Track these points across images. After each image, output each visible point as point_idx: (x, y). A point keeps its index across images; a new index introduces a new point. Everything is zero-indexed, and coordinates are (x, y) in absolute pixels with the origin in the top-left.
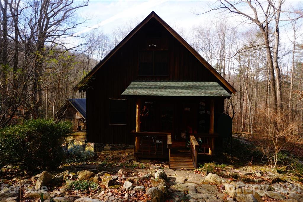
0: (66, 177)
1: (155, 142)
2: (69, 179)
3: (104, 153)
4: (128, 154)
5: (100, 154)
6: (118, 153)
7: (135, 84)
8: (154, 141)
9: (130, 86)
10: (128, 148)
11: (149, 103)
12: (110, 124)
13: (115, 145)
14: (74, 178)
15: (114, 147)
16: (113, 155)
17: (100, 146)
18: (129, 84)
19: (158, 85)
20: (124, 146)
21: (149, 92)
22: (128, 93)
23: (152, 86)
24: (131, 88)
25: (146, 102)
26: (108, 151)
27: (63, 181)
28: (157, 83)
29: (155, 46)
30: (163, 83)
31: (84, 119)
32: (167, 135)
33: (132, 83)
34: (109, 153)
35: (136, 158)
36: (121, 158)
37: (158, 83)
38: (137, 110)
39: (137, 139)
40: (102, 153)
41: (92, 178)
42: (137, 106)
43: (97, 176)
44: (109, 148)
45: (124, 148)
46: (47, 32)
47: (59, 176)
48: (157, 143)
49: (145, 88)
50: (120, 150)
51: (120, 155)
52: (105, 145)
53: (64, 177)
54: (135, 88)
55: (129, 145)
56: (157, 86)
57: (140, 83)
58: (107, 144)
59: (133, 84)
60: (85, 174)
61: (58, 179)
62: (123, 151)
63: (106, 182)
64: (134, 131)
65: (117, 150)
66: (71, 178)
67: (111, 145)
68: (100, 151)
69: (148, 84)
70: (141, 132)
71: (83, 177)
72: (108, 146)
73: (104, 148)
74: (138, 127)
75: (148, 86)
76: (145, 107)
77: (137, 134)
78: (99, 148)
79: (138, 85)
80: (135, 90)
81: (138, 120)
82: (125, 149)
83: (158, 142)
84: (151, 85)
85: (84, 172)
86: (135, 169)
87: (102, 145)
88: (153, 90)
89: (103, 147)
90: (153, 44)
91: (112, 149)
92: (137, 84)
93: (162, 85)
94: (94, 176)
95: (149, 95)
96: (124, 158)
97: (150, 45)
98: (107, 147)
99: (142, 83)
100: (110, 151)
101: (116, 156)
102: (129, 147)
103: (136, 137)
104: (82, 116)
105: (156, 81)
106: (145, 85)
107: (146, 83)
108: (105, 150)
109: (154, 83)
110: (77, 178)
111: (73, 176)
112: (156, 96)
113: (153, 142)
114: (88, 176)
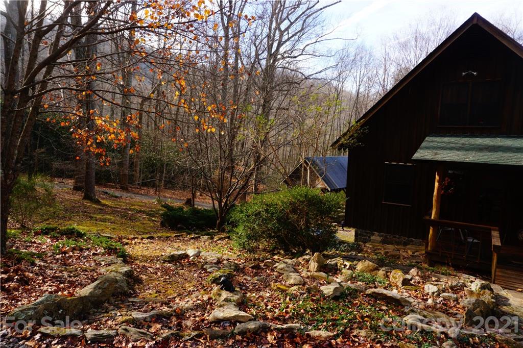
0: (340, 264)
1: (465, 239)
2: (344, 268)
3: (371, 246)
4: (411, 253)
5: (364, 246)
6: (394, 249)
7: (432, 142)
8: (463, 238)
9: (424, 144)
10: (411, 243)
11: (455, 172)
12: (383, 202)
13: (390, 236)
14: (351, 268)
15: (388, 238)
16: (387, 250)
17: (365, 234)
18: (422, 140)
19: (477, 143)
20: (404, 239)
21: (460, 155)
22: (422, 155)
23: (465, 144)
24: (427, 148)
25: (450, 172)
26: (376, 244)
27: (337, 269)
28: (474, 139)
29: (475, 73)
30: (486, 139)
31: (327, 189)
32: (490, 230)
33: (427, 139)
34: (379, 247)
35: (427, 261)
36: (402, 257)
37: (478, 139)
38: (436, 184)
39: (433, 230)
40: (367, 245)
41: (376, 271)
42: (437, 177)
43: (383, 270)
44: (379, 239)
45: (404, 242)
46: (279, 54)
47: (333, 263)
48: (469, 242)
49: (451, 149)
50: (398, 245)
51: (397, 253)
52: (373, 235)
53: (339, 264)
54: (434, 148)
55: (414, 239)
56: (475, 146)
57: (443, 138)
58: (377, 233)
59: (429, 140)
60: (367, 265)
61: (331, 265)
62: (403, 247)
63: (397, 280)
64: (428, 218)
65: (392, 244)
66: (347, 267)
67: (383, 236)
68: (365, 242)
69: (456, 142)
70: (440, 220)
71: (364, 269)
72: (378, 236)
73: (372, 238)
74: (436, 211)
75: (458, 145)
76: (448, 180)
77: (433, 223)
78: (363, 237)
79: (439, 142)
80: (435, 151)
81: (437, 201)
82: (405, 244)
83: (472, 240)
84: (463, 144)
85: (366, 263)
86: (433, 273)
87: (368, 233)
88: (467, 152)
89: (370, 237)
90: (470, 71)
91: (384, 242)
92: (436, 142)
93: (484, 142)
94: (379, 270)
95: (462, 161)
96: (405, 258)
97: (464, 72)
98: (376, 237)
99: (446, 139)
100: (381, 244)
101: (392, 253)
102: (414, 243)
103: (431, 227)
104: (326, 185)
105: (473, 135)
106: (452, 144)
107: (453, 140)
108: (372, 241)
109: (468, 139)
110: (355, 268)
111: (350, 265)
112: (475, 163)
113: (461, 239)
114: (371, 268)
